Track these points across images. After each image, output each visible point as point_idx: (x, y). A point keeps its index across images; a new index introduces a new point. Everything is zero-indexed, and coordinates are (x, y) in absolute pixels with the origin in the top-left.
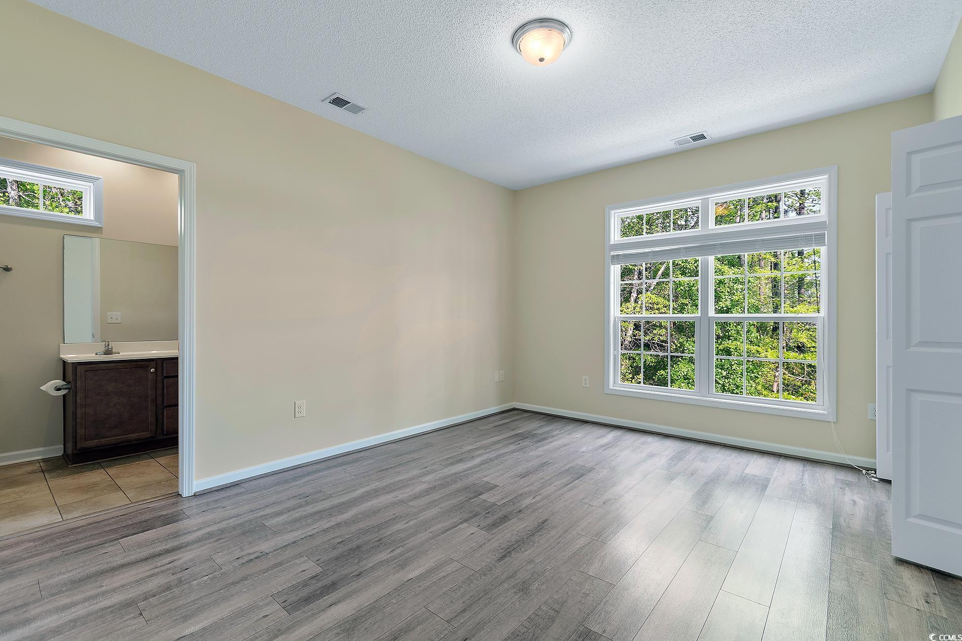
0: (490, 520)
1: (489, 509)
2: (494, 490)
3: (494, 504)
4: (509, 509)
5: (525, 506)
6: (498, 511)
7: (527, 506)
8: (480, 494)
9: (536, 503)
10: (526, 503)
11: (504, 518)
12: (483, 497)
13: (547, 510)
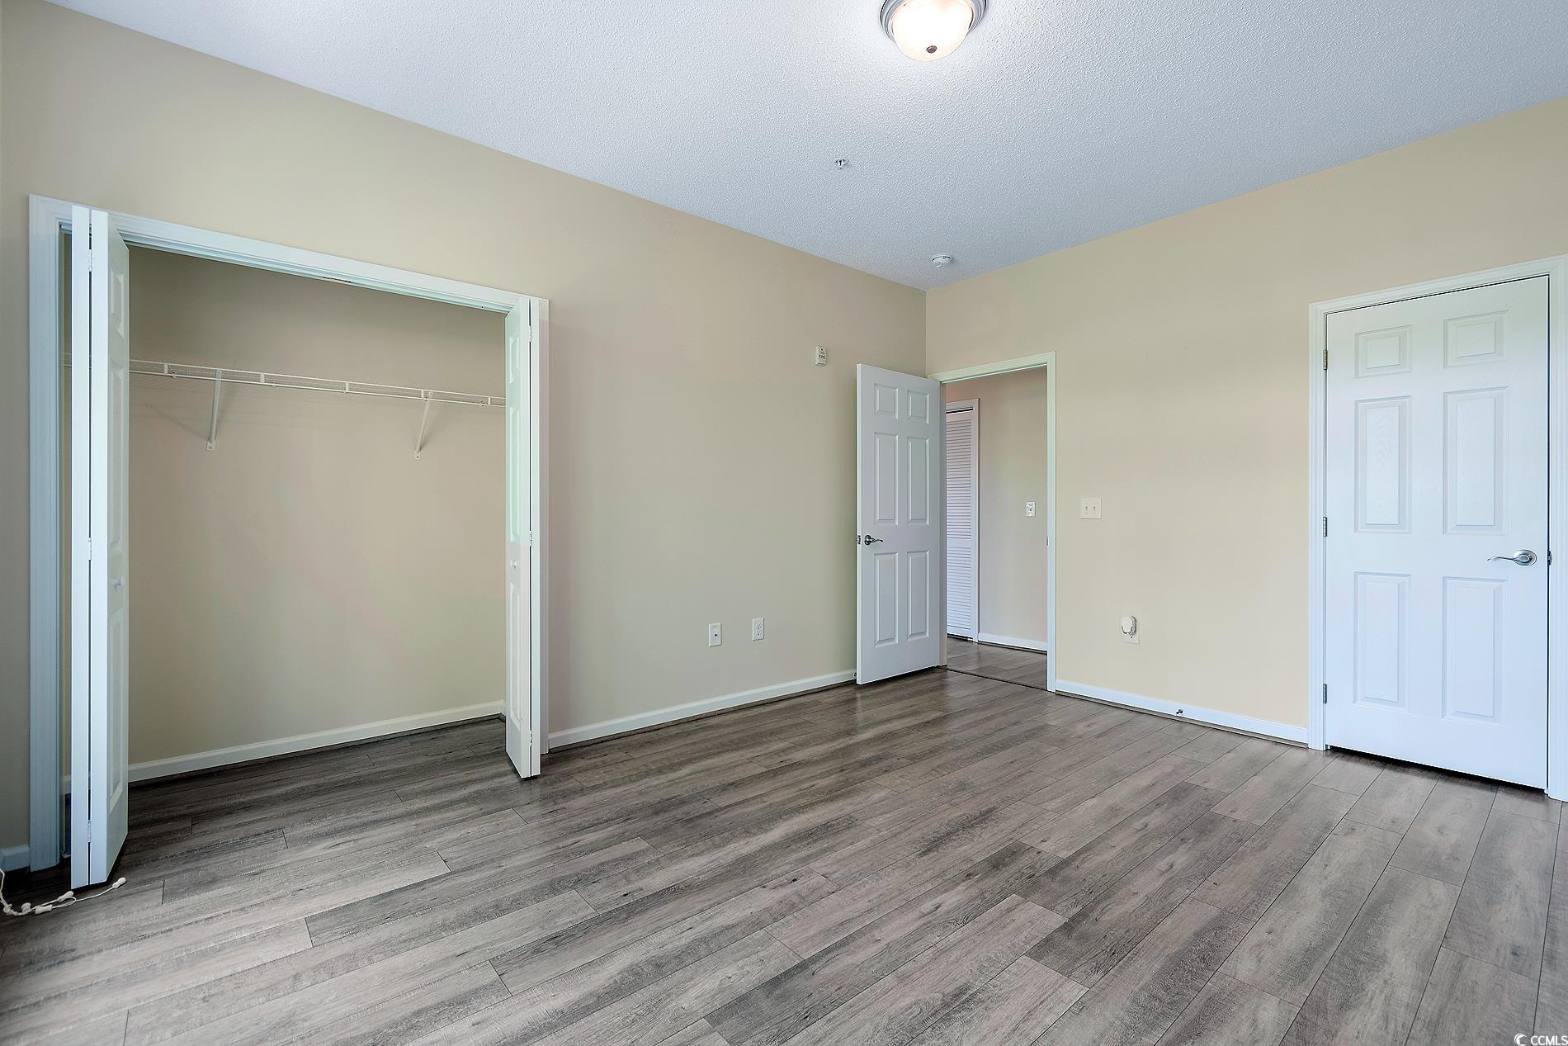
0: (1024, 861)
1: (1030, 885)
2: (1035, 942)
3: (1026, 896)
4: (990, 882)
5: (960, 888)
6: (1011, 880)
7: (953, 888)
8: (1067, 928)
9: (936, 891)
10: (958, 894)
11: (999, 864)
12: (1056, 920)
13: (916, 873)
